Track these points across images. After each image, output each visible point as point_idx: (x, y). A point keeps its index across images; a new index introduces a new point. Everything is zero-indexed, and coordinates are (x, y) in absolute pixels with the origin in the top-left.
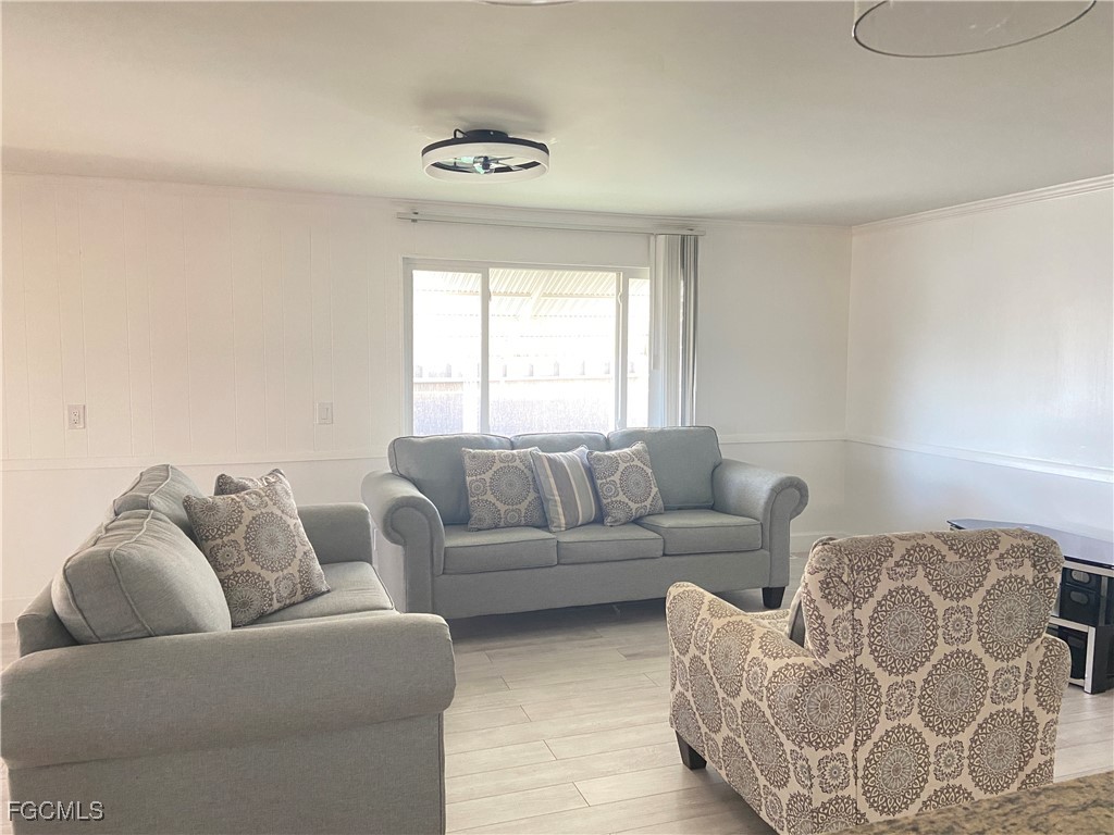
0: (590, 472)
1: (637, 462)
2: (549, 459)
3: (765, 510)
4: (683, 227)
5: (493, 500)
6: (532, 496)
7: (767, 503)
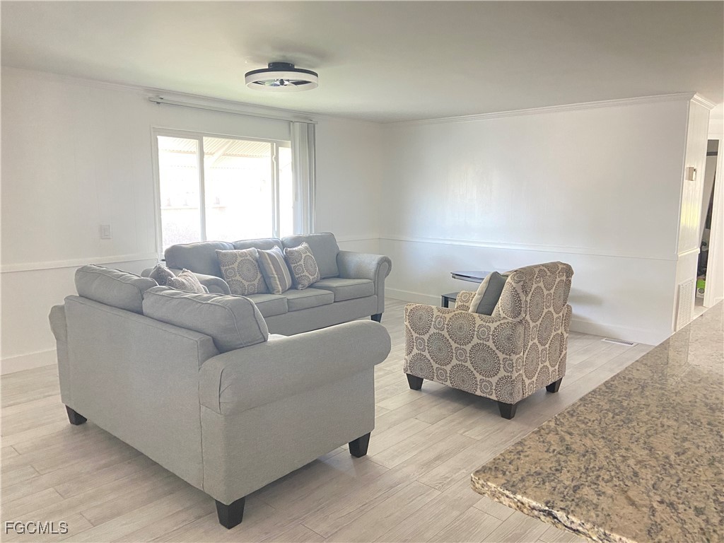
0: (286, 259)
1: (308, 254)
2: (268, 254)
3: (375, 274)
4: (306, 118)
5: (241, 279)
6: (259, 276)
7: (376, 271)
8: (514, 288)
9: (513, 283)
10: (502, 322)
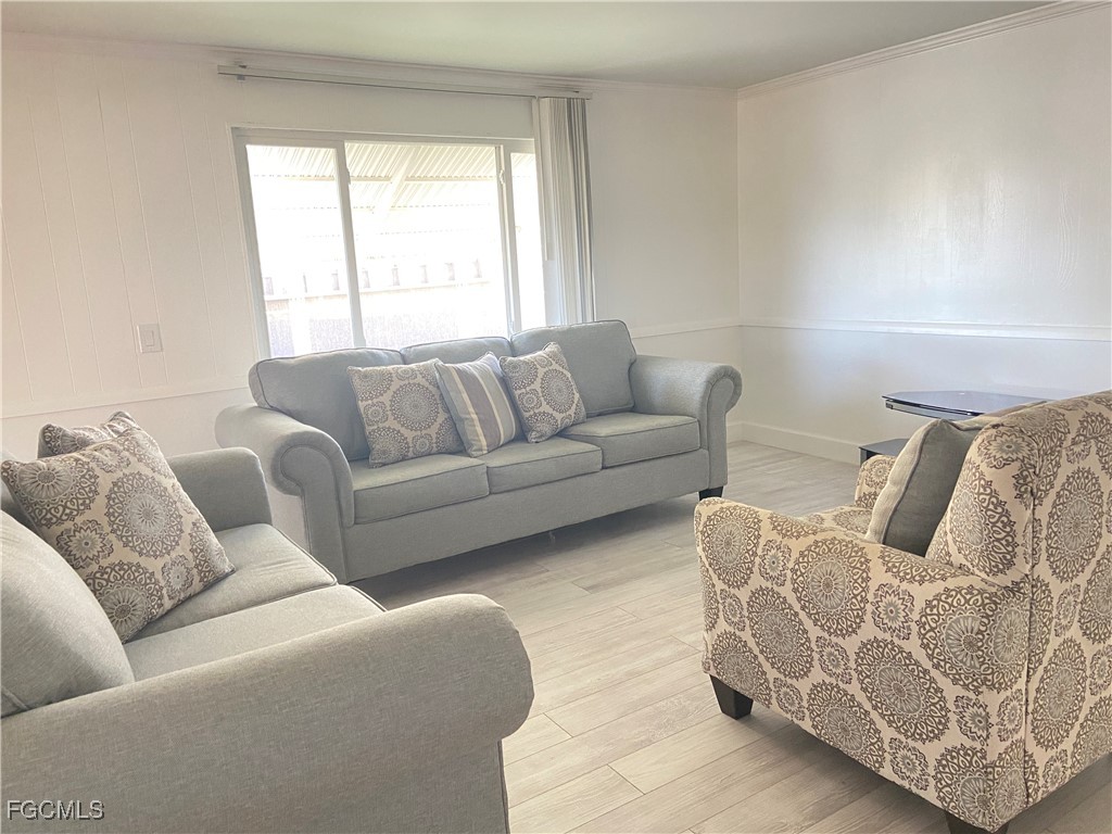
0: (504, 381)
1: (555, 366)
2: (458, 371)
3: (702, 404)
4: (567, 88)
5: (397, 426)
6: (442, 417)
7: (703, 397)
8: (989, 484)
9: (983, 467)
10: (951, 583)
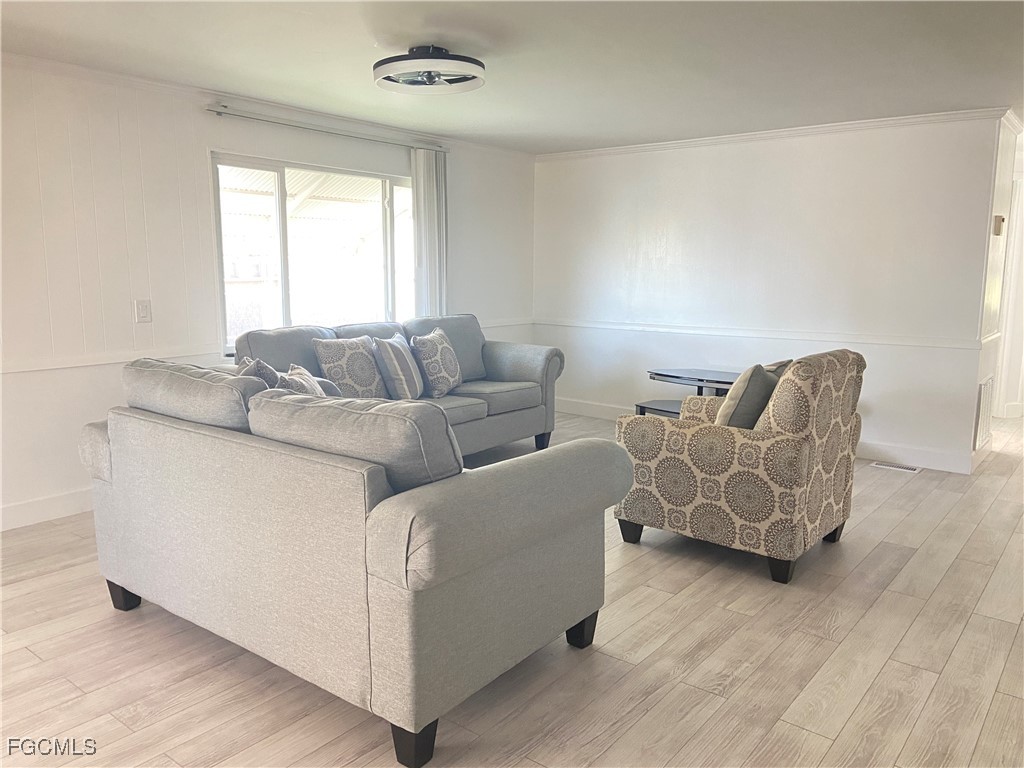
0: (414, 352)
1: (446, 345)
2: (390, 344)
3: (543, 374)
4: (433, 143)
5: (352, 383)
6: (378, 378)
7: (543, 369)
8: (800, 388)
9: (797, 381)
10: (778, 439)
